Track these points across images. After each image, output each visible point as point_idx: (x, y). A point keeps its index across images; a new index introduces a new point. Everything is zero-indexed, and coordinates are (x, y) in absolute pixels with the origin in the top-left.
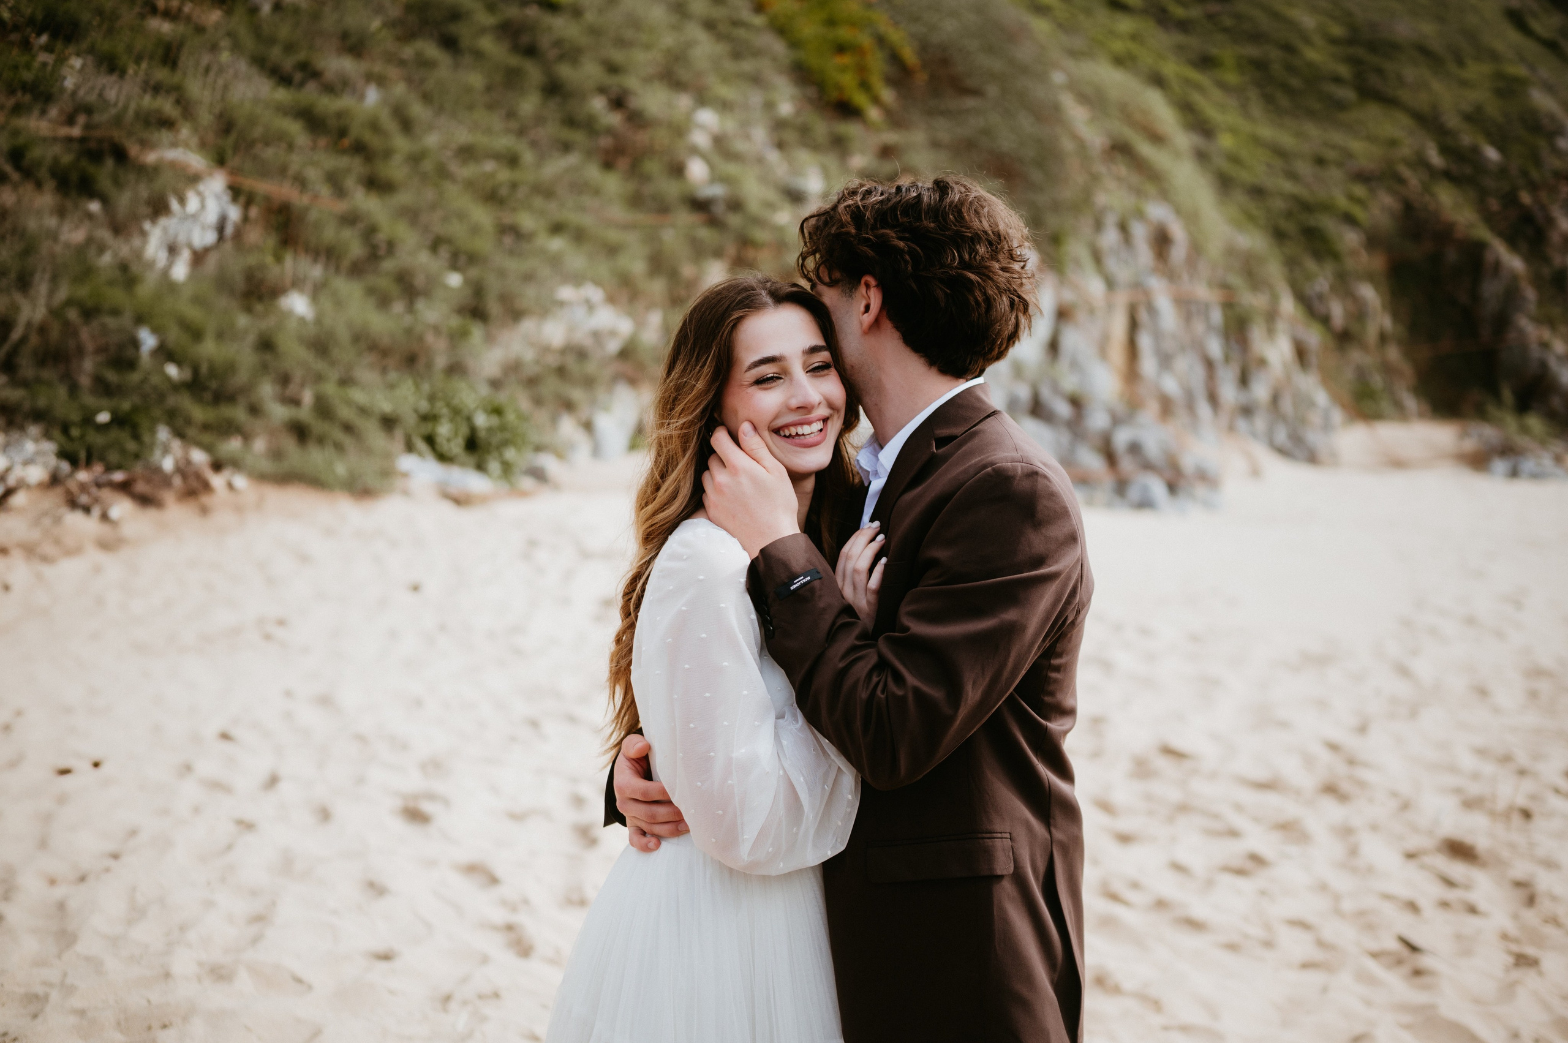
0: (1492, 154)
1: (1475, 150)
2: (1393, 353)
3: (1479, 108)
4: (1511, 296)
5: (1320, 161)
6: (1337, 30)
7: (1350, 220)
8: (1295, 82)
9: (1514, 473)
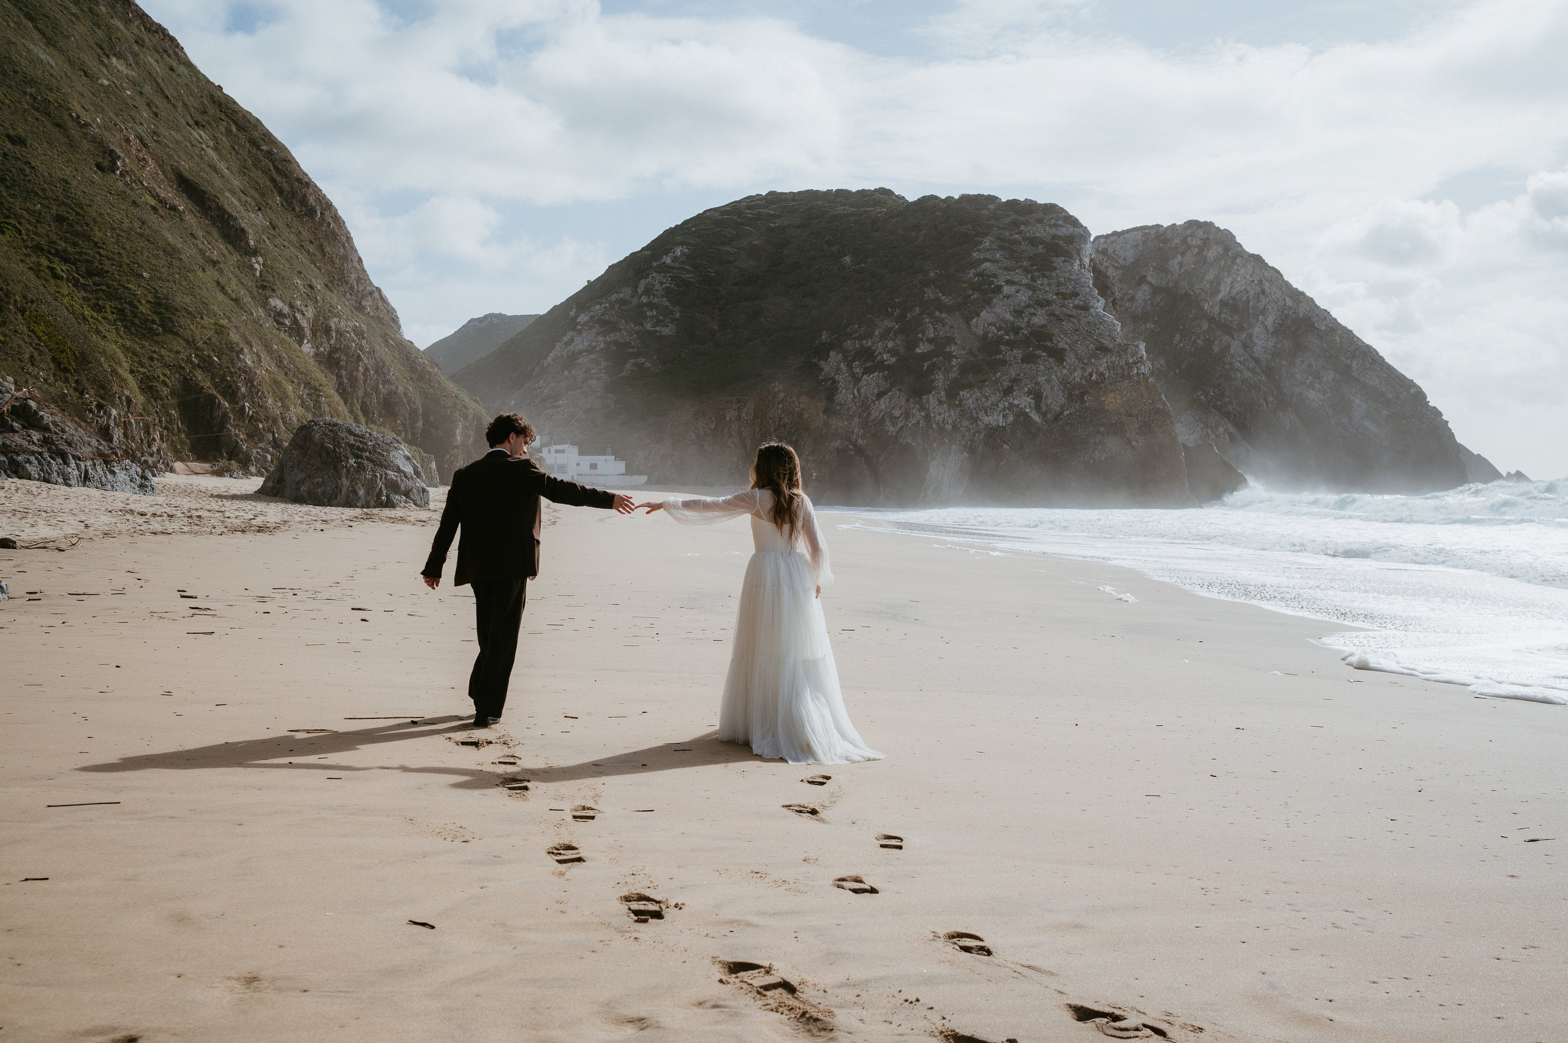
0: (216, 359)
1: (209, 357)
2: (183, 436)
3: (210, 339)
4: (225, 415)
5: (151, 359)
6: (150, 298)
7: (166, 385)
8: (137, 321)
9: (231, 476)
